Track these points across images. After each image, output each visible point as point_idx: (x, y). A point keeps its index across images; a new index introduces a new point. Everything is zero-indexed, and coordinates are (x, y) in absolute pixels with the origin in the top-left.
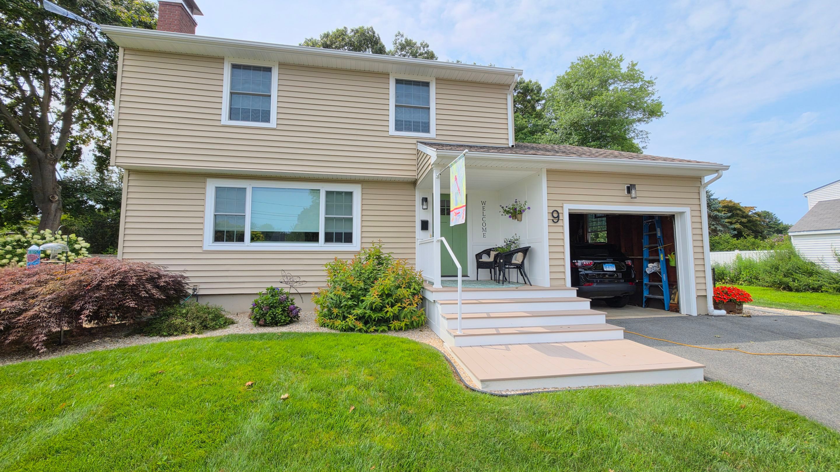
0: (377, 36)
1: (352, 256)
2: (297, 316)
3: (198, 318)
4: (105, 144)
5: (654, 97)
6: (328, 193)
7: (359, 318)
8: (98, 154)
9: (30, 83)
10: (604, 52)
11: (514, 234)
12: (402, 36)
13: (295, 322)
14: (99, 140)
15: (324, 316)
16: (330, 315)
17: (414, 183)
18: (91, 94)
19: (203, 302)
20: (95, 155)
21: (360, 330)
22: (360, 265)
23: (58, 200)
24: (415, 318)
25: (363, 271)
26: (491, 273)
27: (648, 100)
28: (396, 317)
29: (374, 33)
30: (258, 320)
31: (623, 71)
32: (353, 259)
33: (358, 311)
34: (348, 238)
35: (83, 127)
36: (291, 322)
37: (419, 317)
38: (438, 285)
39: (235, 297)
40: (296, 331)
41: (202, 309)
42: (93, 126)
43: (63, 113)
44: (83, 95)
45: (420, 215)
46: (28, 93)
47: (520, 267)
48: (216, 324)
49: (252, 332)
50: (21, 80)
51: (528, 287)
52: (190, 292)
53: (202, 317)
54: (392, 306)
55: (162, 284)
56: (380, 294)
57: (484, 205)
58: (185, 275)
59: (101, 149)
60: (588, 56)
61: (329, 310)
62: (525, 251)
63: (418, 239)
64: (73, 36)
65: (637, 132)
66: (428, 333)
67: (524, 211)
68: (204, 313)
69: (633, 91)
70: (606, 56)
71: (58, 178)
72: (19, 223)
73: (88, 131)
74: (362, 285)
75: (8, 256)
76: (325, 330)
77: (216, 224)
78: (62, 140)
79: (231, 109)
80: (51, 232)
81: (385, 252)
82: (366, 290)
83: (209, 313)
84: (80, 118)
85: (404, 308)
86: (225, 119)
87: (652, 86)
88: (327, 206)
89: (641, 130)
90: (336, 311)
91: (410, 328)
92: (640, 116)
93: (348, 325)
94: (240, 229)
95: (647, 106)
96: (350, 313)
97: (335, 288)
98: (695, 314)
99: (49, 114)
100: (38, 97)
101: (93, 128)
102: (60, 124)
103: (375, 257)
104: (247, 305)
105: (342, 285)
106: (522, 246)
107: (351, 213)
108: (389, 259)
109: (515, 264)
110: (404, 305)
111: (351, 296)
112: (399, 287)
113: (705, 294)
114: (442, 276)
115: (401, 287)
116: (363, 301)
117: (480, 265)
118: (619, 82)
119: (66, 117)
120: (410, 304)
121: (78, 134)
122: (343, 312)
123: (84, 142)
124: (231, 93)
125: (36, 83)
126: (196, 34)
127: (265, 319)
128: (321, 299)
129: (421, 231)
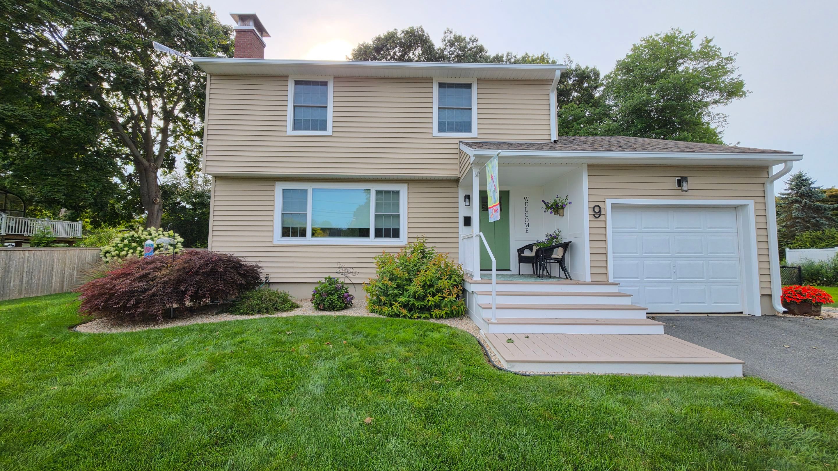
0: (427, 35)
1: (398, 250)
2: (350, 303)
3: (270, 301)
4: (193, 153)
5: (734, 76)
6: (378, 192)
7: (405, 306)
8: (188, 162)
9: (137, 104)
10: (672, 29)
11: (556, 229)
12: (451, 32)
13: (349, 308)
14: (188, 149)
15: (374, 303)
16: (379, 302)
17: (456, 181)
18: (183, 111)
19: (274, 288)
20: (186, 163)
21: (405, 316)
22: (405, 258)
23: (160, 202)
24: (454, 307)
25: (407, 264)
26: (533, 267)
27: (727, 79)
28: (438, 306)
29: (423, 32)
30: (319, 304)
31: (694, 49)
32: (399, 253)
33: (403, 299)
34: (396, 233)
35: (177, 138)
36: (345, 308)
37: (459, 306)
38: (477, 277)
39: (299, 285)
40: (350, 315)
41: (274, 294)
42: (183, 137)
43: (161, 128)
44: (176, 112)
45: (463, 212)
46: (136, 113)
47: (561, 262)
48: (284, 307)
49: (313, 315)
50: (131, 102)
51: (568, 281)
52: (264, 279)
53: (273, 300)
54: (434, 295)
55: (243, 272)
56: (422, 284)
57: (526, 201)
58: (260, 265)
59: (189, 156)
60: (653, 35)
61: (378, 298)
62: (566, 246)
63: (460, 235)
64: (168, 62)
65: (712, 116)
66: (467, 321)
67: (565, 205)
68: (275, 297)
69: (709, 70)
70: (675, 33)
71: (159, 184)
72: (130, 222)
73: (179, 141)
74: (406, 276)
75: (126, 249)
76: (375, 315)
77: (283, 222)
78: (161, 150)
79: (294, 120)
80: (155, 229)
81: (428, 247)
82: (410, 281)
83: (279, 297)
84: (174, 131)
85: (445, 297)
86: (289, 130)
87: (731, 63)
88: (377, 205)
89: (717, 112)
90: (383, 299)
91: (451, 317)
92: (717, 97)
93: (394, 312)
94: (303, 226)
95: (725, 86)
96: (396, 301)
97: (383, 278)
98: (758, 314)
99: (151, 129)
100: (143, 116)
101: (184, 139)
102: (160, 138)
103: (419, 251)
104: (309, 292)
105: (388, 275)
106: (564, 241)
107: (398, 211)
108: (433, 253)
109: (555, 259)
110: (444, 295)
111: (397, 285)
112: (439, 278)
113: (770, 294)
114: (481, 270)
115: (442, 279)
116: (407, 290)
117: (522, 260)
118: (690, 62)
119: (164, 131)
120: (449, 295)
121: (173, 145)
122: (390, 300)
123: (177, 151)
124: (295, 107)
125: (142, 104)
126: (265, 58)
127: (324, 305)
128: (370, 287)
129: (464, 226)
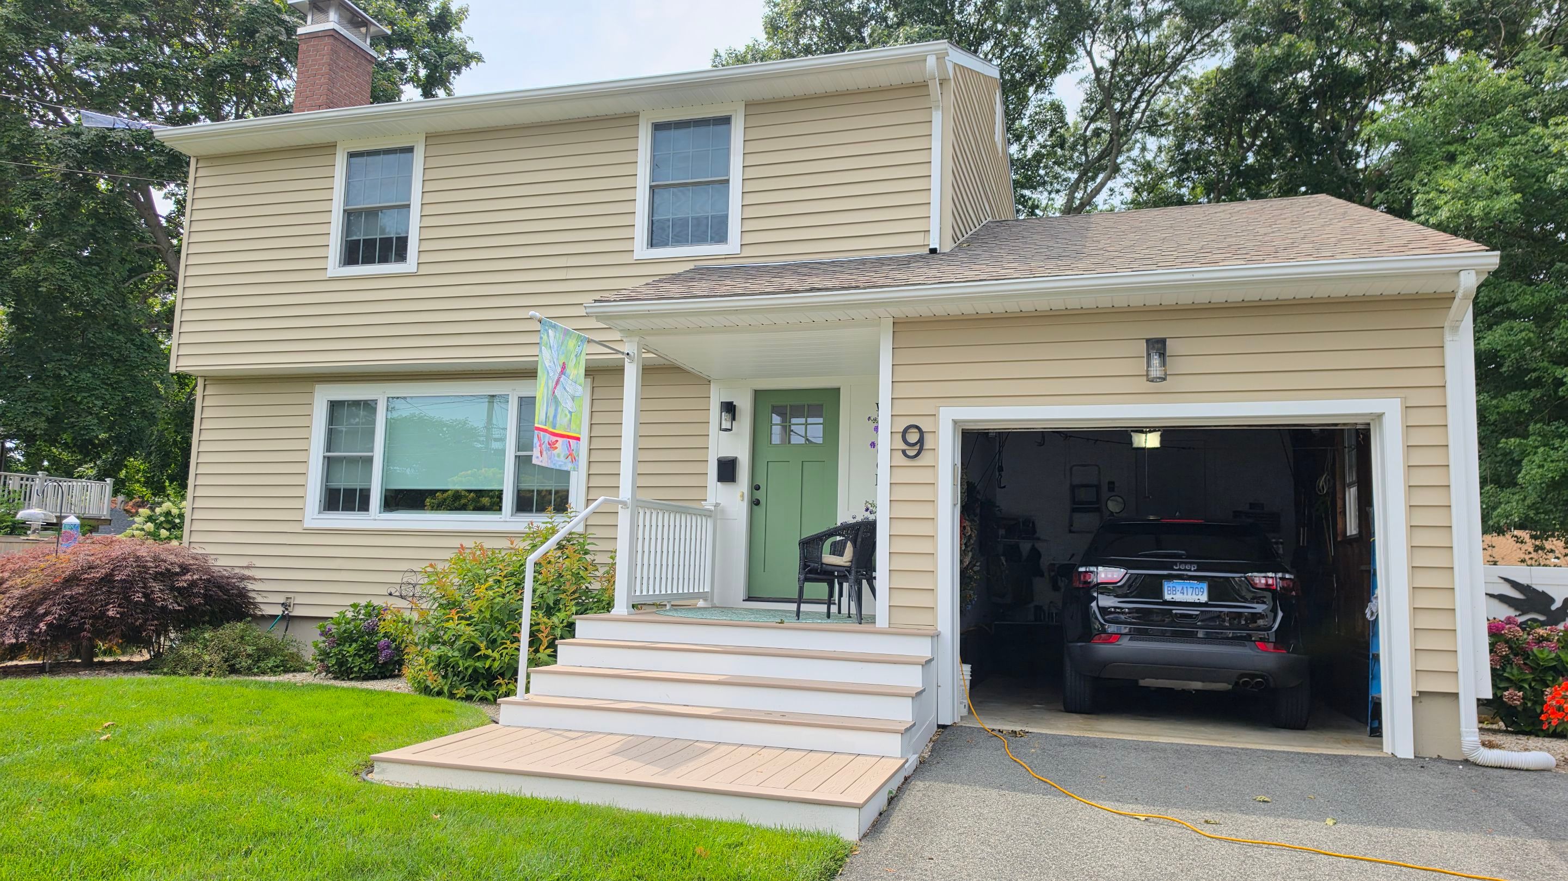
6: (524, 402)
34: (560, 502)
45: (717, 446)
77: (326, 476)
86: (333, 266)
88: (521, 431)
94: (363, 486)
113: (1454, 690)
124: (347, 212)
127: (328, 664)
129: (719, 483)
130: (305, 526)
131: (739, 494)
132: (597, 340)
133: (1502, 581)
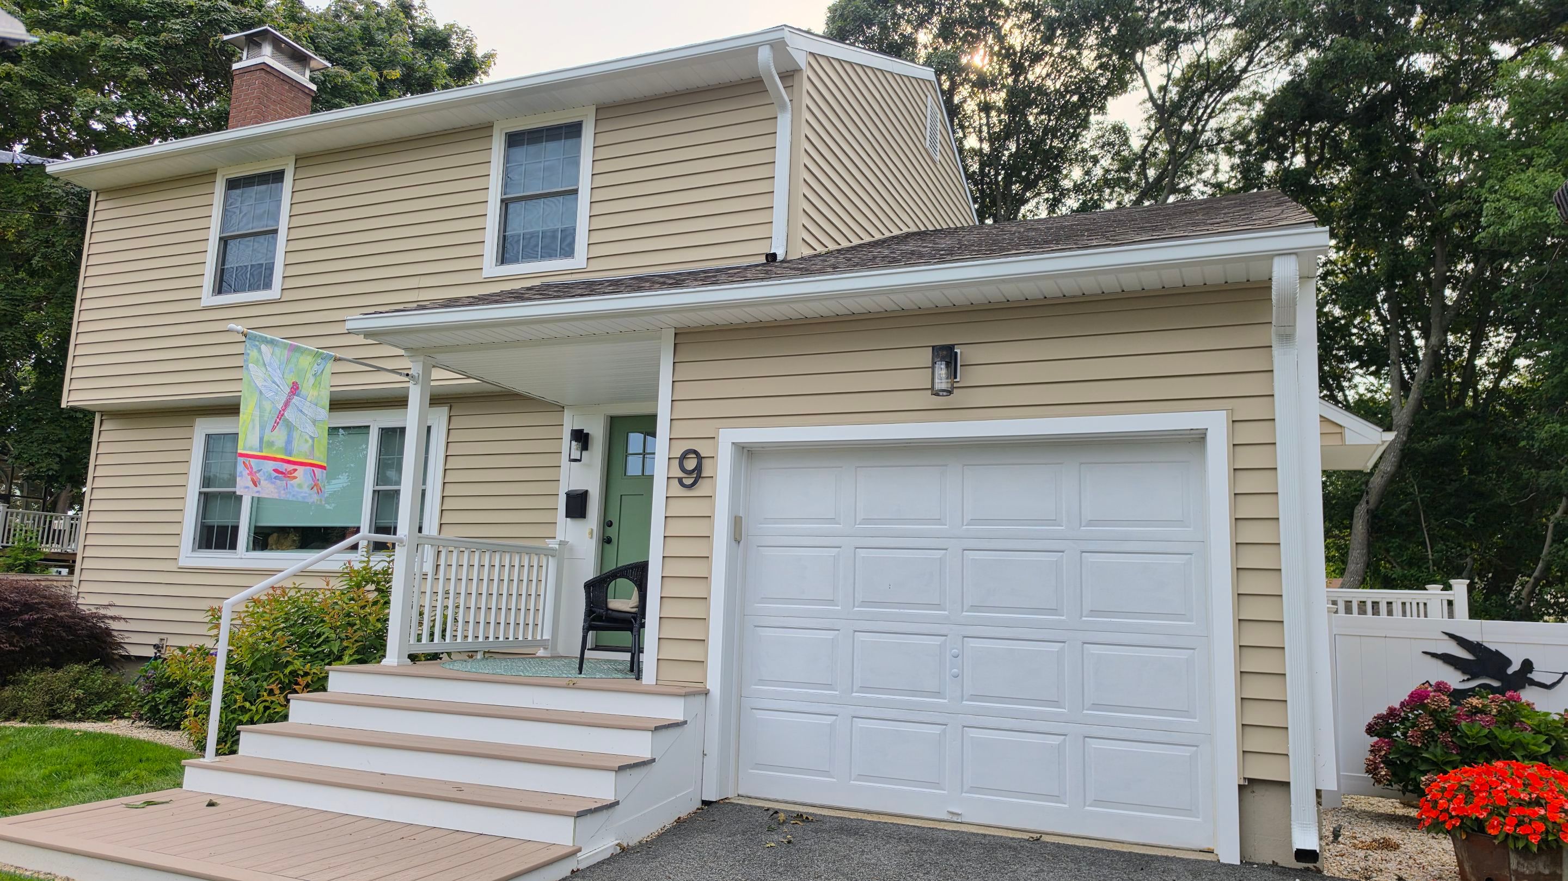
38: (392, 658)
77: (204, 512)
79: (220, 271)
113: (1285, 779)
124: (222, 239)
129: (568, 519)
130: (181, 564)
131: (588, 531)
132: (350, 357)
133: (1446, 637)
